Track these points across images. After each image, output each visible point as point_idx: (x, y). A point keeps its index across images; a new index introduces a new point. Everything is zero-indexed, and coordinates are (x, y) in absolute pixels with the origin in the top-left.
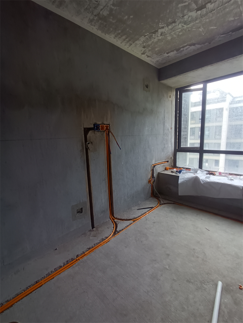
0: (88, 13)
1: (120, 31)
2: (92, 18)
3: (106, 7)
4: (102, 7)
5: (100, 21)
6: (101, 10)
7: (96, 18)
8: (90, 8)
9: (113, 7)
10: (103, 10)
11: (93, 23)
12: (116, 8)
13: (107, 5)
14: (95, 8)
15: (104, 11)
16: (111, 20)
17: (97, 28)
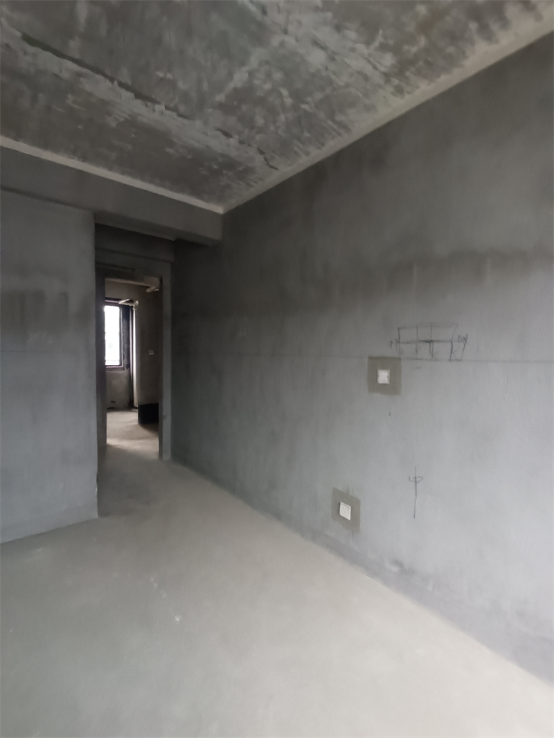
0: (375, 93)
4: (369, 67)
5: (408, 73)
7: (396, 81)
8: (365, 87)
9: (376, 44)
10: (378, 65)
11: (408, 89)
12: (379, 37)
13: (368, 57)
15: (380, 63)
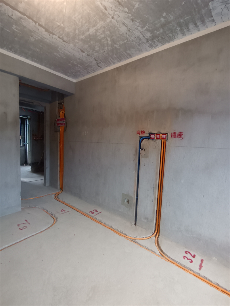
0: (142, 45)
1: (179, 29)
2: (148, 45)
3: (143, 33)
4: (142, 36)
5: (155, 40)
6: (144, 36)
7: (150, 42)
8: (139, 42)
9: (145, 28)
11: (154, 45)
12: (146, 26)
13: (141, 32)
14: (140, 40)
15: (146, 35)
16: (158, 33)
17: (161, 44)
